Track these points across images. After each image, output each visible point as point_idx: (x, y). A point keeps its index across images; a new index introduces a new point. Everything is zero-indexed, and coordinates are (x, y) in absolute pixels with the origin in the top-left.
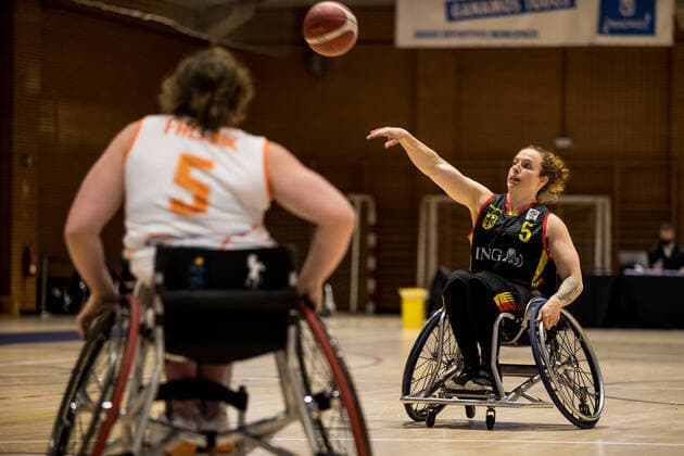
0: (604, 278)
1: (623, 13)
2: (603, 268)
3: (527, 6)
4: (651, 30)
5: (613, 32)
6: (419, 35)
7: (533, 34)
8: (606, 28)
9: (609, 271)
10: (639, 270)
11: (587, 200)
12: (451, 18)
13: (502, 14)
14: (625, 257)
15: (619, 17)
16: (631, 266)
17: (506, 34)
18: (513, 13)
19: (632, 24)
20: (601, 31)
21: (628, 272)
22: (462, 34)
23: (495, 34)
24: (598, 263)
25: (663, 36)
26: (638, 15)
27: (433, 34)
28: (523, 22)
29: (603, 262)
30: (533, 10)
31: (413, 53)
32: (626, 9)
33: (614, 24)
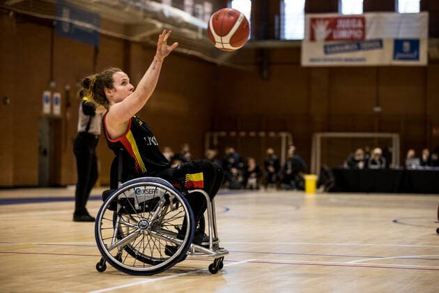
1: (405, 50)
3: (361, 47)
4: (417, 58)
5: (400, 59)
6: (312, 60)
7: (363, 59)
8: (397, 57)
11: (389, 135)
12: (326, 52)
15: (402, 52)
18: (354, 50)
19: (409, 56)
20: (394, 58)
22: (332, 60)
25: (423, 61)
26: (412, 51)
27: (318, 60)
28: (359, 54)
30: (363, 49)
31: (309, 69)
32: (406, 48)
33: (401, 56)
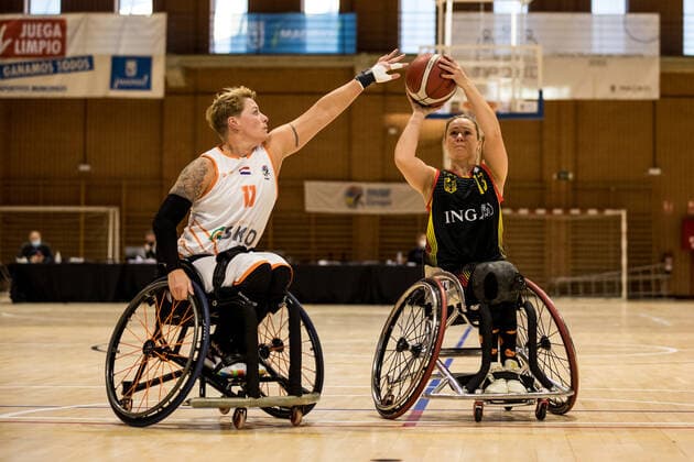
0: (114, 265)
1: (128, 74)
2: (113, 259)
3: (59, 69)
4: (148, 87)
5: (121, 87)
7: (63, 88)
8: (116, 85)
9: (117, 261)
10: (139, 260)
11: (102, 209)
12: (3, 77)
13: (40, 74)
14: (129, 250)
15: (124, 77)
16: (134, 258)
17: (43, 89)
18: (48, 73)
19: (134, 82)
20: (112, 86)
21: (132, 261)
23: (35, 89)
24: (110, 256)
25: (157, 91)
26: (139, 75)
28: (56, 80)
29: (113, 255)
30: (63, 71)
32: (130, 71)
33: (122, 82)
